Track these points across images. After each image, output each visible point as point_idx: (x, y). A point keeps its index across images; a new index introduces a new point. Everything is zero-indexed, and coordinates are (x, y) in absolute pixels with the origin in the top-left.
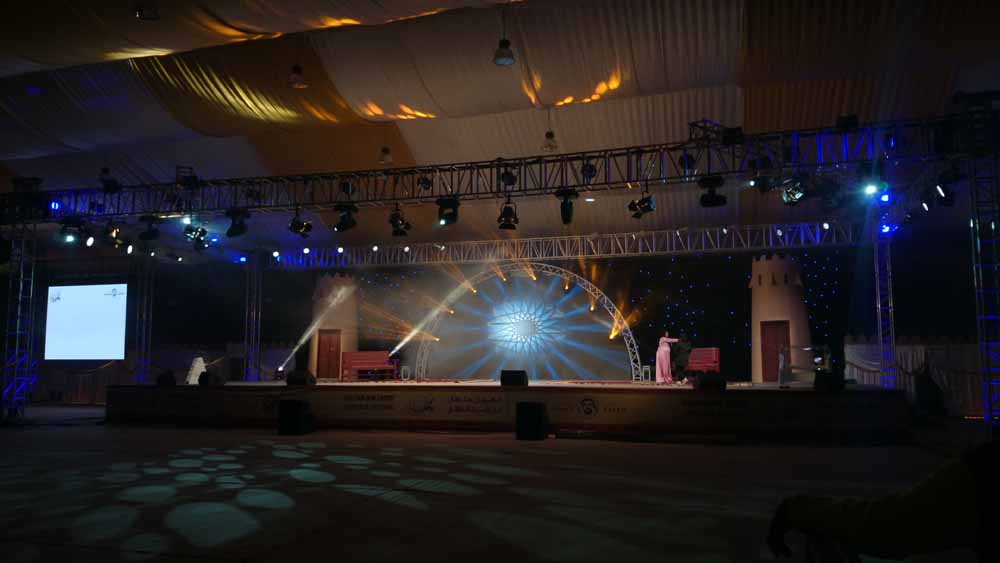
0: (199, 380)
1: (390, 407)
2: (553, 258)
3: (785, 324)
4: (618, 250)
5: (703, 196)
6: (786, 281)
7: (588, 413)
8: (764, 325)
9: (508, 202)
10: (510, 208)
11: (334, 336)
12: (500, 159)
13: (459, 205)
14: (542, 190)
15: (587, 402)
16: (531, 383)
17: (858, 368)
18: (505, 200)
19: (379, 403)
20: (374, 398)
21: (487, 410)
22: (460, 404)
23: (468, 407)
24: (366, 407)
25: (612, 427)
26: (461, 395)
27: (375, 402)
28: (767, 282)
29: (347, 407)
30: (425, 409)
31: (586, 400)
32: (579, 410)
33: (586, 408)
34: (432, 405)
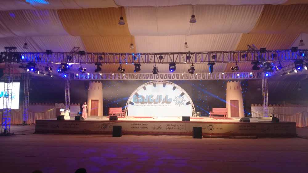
3: (237, 101)
5: (253, 67)
6: (238, 89)
7: (211, 130)
9: (193, 65)
11: (96, 102)
15: (211, 126)
19: (143, 126)
20: (141, 125)
21: (179, 129)
22: (170, 127)
23: (172, 128)
24: (138, 128)
25: (218, 134)
26: (170, 124)
27: (142, 126)
28: (232, 88)
29: (132, 128)
30: (158, 128)
31: (211, 125)
32: (208, 129)
33: (210, 128)
34: (160, 127)
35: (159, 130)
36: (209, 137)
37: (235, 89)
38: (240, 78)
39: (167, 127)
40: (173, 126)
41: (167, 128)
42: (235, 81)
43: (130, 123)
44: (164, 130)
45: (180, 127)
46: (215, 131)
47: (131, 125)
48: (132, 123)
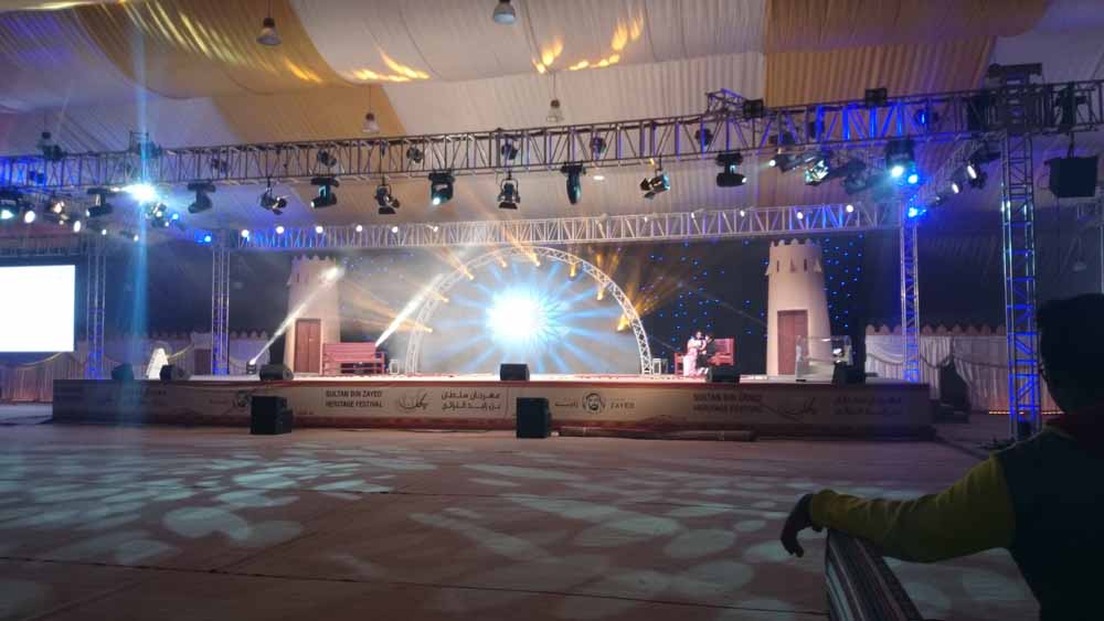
0: (161, 374)
1: (376, 404)
2: (559, 241)
3: (804, 313)
4: (629, 235)
5: (720, 174)
6: (805, 268)
7: (595, 409)
8: (780, 314)
9: (509, 179)
10: (511, 186)
11: (313, 326)
12: (499, 130)
13: (453, 180)
14: (547, 164)
15: (595, 397)
16: (533, 378)
17: (880, 360)
18: (506, 175)
19: (365, 399)
20: (359, 394)
21: (484, 406)
22: (455, 400)
23: (464, 404)
24: (351, 404)
25: (619, 424)
26: (457, 390)
27: (361, 399)
28: (785, 268)
29: (329, 404)
30: (417, 406)
31: (592, 394)
32: (584, 406)
33: (592, 403)
34: (424, 402)
35: (419, 413)
36: (580, 435)
37: (793, 269)
38: (807, 229)
39: (448, 401)
40: (466, 396)
41: (445, 407)
42: (795, 241)
43: (325, 389)
44: (434, 411)
45: (489, 401)
46: (608, 415)
47: (328, 394)
48: (331, 389)
